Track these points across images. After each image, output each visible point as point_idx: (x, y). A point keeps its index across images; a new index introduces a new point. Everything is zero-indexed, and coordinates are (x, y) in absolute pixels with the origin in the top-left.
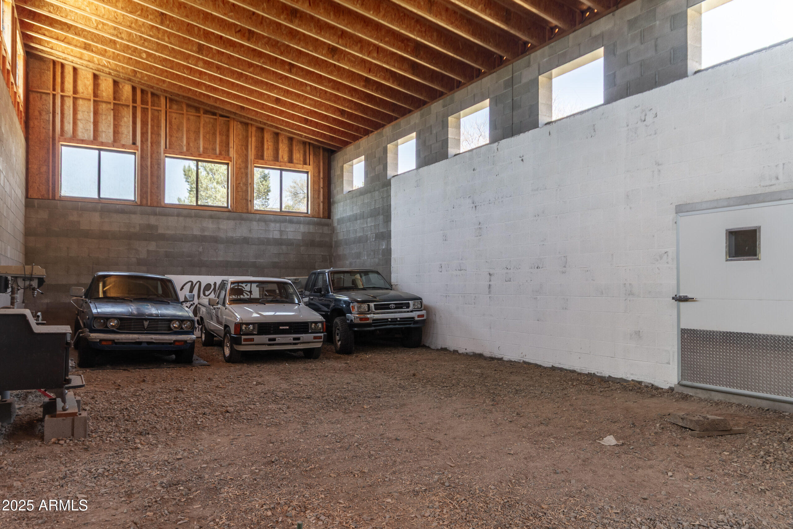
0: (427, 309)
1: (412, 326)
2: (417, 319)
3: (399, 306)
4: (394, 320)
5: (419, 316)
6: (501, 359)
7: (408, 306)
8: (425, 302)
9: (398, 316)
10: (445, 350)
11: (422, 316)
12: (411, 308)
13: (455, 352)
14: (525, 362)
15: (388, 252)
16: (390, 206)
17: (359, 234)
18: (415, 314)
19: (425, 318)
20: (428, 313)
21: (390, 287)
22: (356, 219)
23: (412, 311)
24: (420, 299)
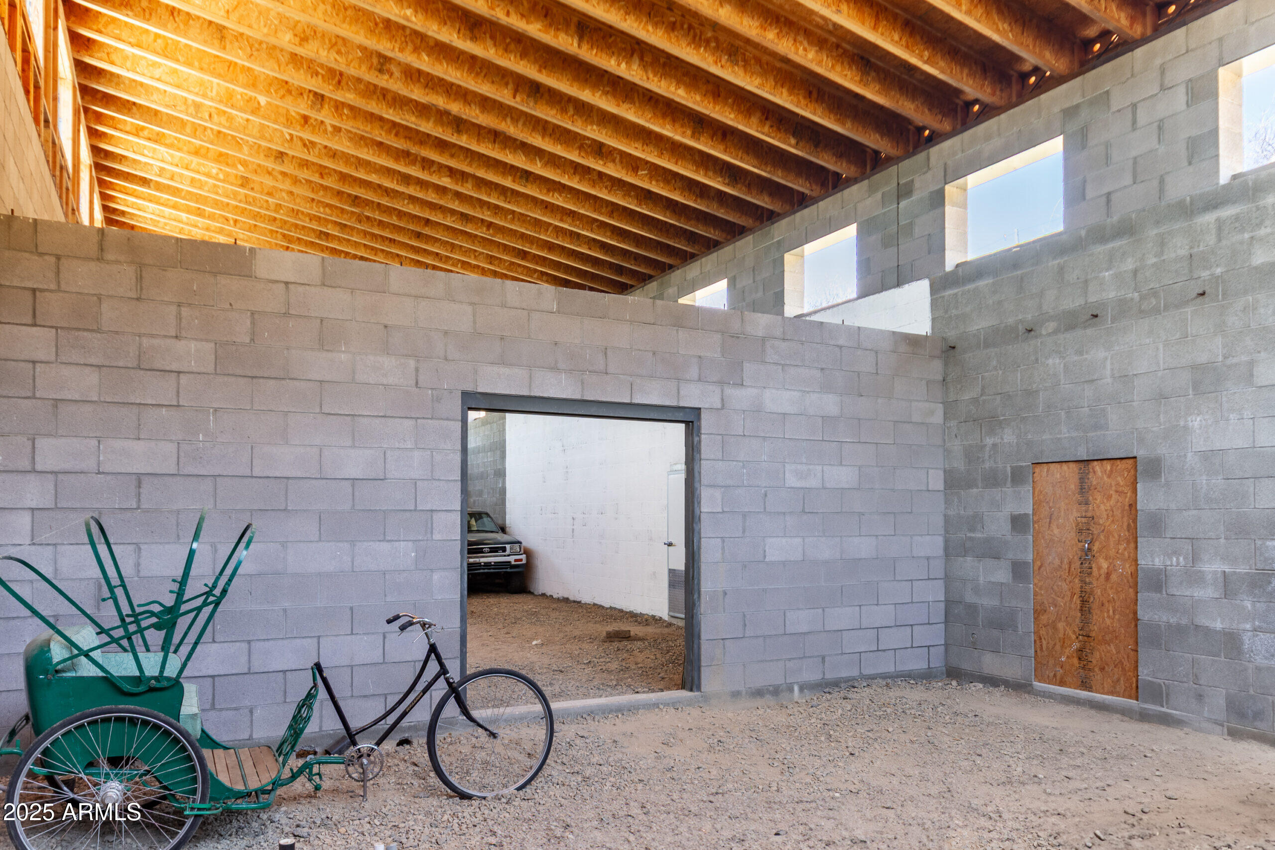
0: (528, 553)
1: (509, 570)
2: (513, 563)
3: (494, 550)
4: (488, 565)
5: (516, 560)
6: (579, 602)
7: (504, 550)
8: (524, 544)
9: (492, 560)
10: (543, 595)
11: (521, 560)
12: (508, 552)
13: (551, 596)
14: (595, 605)
15: (503, 491)
16: (505, 441)
17: (482, 470)
18: (512, 559)
19: (524, 562)
20: (528, 558)
21: (503, 530)
22: (479, 453)
23: (509, 555)
24: (520, 543)
